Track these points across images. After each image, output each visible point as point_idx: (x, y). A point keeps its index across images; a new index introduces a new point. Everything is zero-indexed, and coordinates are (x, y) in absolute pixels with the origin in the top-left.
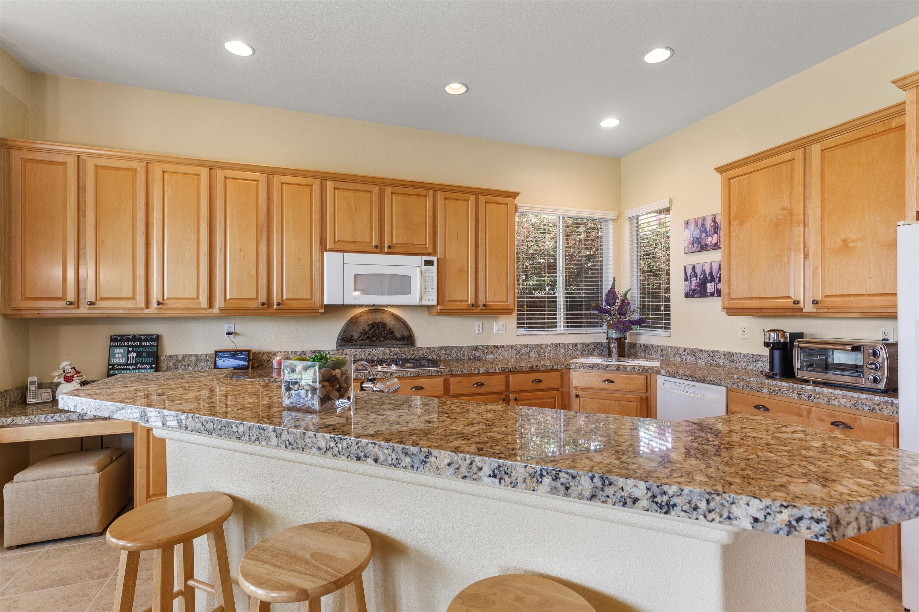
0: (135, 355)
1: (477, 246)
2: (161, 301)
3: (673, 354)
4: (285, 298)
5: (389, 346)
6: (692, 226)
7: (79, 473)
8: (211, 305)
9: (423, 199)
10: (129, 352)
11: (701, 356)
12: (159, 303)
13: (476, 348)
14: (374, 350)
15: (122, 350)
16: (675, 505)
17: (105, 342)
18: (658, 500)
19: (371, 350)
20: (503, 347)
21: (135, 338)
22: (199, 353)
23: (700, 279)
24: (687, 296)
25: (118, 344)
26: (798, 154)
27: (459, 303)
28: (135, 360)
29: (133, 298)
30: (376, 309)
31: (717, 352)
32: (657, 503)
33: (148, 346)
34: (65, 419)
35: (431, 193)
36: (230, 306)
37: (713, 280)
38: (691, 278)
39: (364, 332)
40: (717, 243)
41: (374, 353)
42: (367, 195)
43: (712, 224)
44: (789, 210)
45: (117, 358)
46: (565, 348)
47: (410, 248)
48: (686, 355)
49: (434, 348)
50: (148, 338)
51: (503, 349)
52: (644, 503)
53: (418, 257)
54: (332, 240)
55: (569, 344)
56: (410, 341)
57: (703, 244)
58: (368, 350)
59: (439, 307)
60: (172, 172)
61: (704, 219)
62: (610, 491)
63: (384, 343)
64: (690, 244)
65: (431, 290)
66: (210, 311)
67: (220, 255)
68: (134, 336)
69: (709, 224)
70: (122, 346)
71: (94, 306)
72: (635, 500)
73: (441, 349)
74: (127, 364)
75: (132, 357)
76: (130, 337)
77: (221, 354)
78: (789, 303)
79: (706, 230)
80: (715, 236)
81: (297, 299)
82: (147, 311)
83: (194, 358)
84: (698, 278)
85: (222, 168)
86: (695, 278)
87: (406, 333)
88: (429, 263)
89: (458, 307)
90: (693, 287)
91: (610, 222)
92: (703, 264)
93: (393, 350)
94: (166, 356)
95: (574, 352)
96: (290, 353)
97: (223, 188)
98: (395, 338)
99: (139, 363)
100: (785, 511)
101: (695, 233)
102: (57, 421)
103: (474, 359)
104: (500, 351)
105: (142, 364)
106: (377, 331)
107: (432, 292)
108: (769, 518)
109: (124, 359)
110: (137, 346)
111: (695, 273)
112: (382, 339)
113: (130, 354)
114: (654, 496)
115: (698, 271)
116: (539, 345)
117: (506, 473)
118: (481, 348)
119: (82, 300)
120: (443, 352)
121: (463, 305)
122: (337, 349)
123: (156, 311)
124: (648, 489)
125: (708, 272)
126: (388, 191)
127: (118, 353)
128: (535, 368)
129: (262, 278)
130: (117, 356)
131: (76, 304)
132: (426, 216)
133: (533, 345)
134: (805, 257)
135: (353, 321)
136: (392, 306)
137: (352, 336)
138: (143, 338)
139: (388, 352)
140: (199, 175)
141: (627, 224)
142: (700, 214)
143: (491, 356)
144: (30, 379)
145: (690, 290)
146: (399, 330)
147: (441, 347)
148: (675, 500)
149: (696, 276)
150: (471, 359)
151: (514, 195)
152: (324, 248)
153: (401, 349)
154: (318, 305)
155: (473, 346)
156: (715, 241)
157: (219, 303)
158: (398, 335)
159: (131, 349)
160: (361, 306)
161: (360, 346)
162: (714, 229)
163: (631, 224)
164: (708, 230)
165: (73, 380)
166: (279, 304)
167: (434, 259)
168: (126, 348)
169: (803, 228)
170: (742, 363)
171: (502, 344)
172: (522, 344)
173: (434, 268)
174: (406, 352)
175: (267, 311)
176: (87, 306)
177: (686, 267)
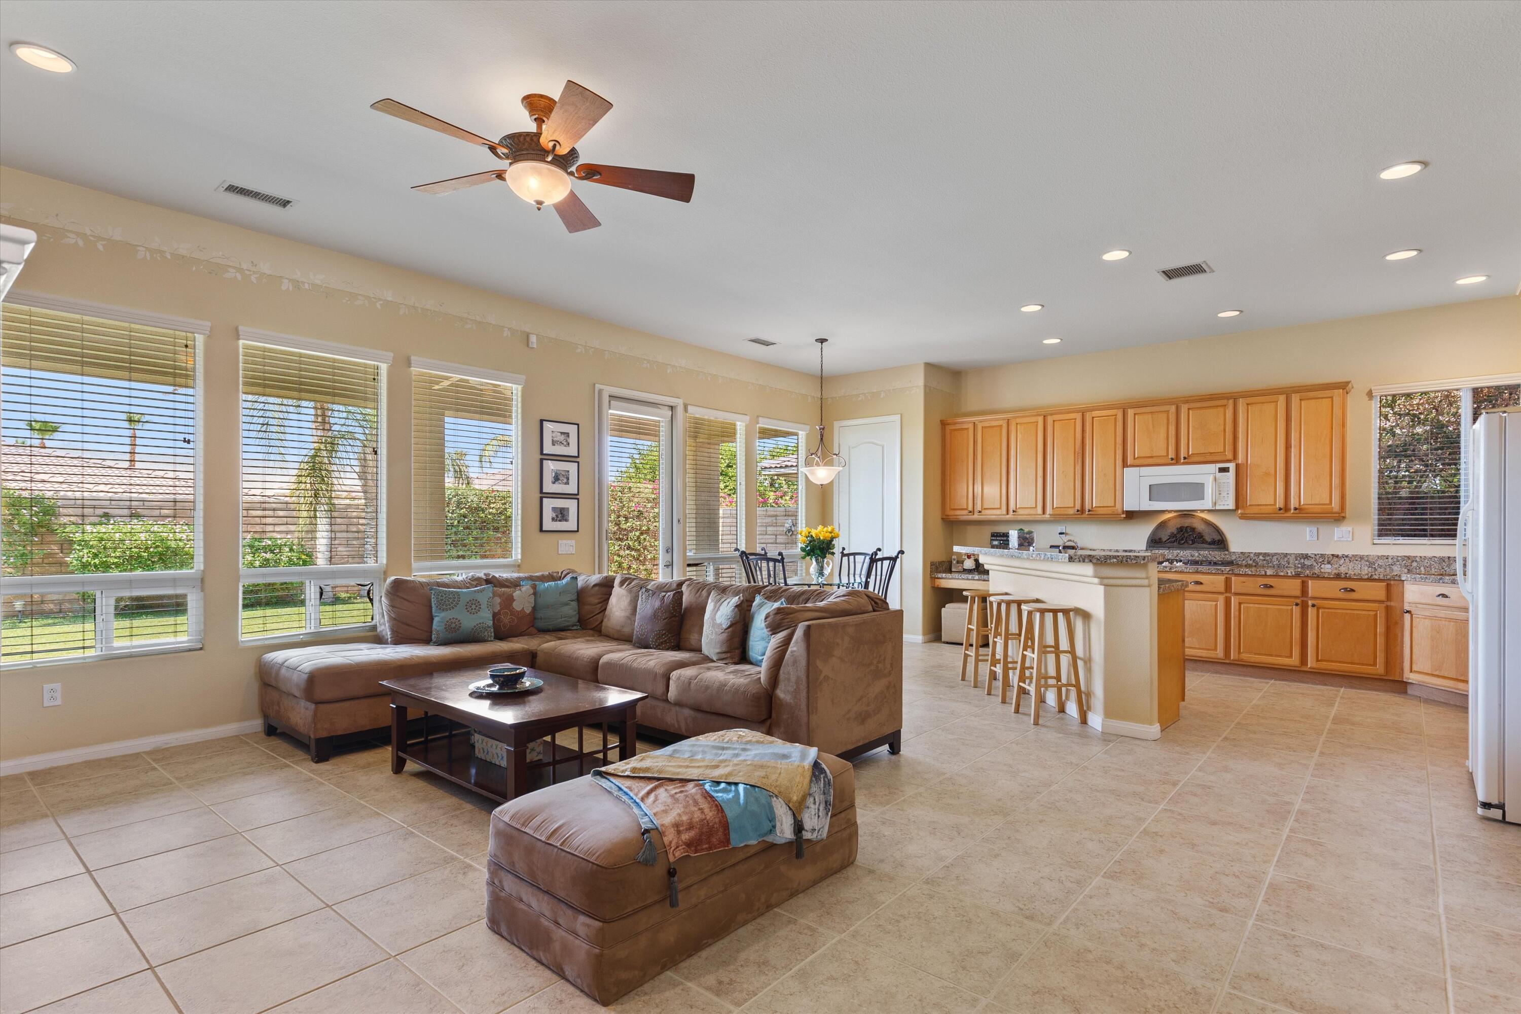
4: (1094, 506)
5: (1198, 549)
8: (1044, 513)
12: (1014, 511)
13: (1306, 557)
14: (1183, 552)
17: (989, 537)
20: (1347, 556)
27: (1264, 507)
29: (1000, 508)
30: (1186, 515)
35: (1230, 401)
36: (1057, 513)
39: (1173, 535)
41: (1182, 555)
42: (1164, 416)
47: (1206, 457)
49: (1250, 553)
51: (1347, 560)
53: (1213, 465)
54: (1132, 457)
56: (1222, 546)
58: (1176, 552)
59: (1239, 511)
63: (1192, 545)
66: (1044, 516)
67: (1050, 476)
70: (997, 540)
71: (981, 515)
73: (1259, 554)
81: (1103, 507)
82: (1008, 516)
85: (1051, 415)
87: (1217, 538)
88: (1224, 470)
89: (1263, 511)
93: (1202, 553)
97: (1052, 431)
98: (1205, 542)
103: (1303, 568)
104: (1342, 561)
106: (1186, 535)
107: (1228, 497)
110: (1005, 541)
112: (1191, 542)
116: (1408, 557)
118: (1313, 556)
119: (975, 510)
120: (1261, 557)
121: (1269, 509)
122: (1147, 550)
123: (1012, 516)
126: (1184, 407)
128: (1343, 576)
129: (1078, 492)
131: (972, 512)
132: (1225, 424)
133: (1398, 556)
135: (1162, 525)
136: (1202, 511)
137: (1160, 539)
139: (1197, 554)
140: (1037, 422)
143: (1329, 566)
144: (953, 557)
150: (1299, 568)
151: (1344, 385)
152: (1125, 465)
153: (1212, 552)
154: (1120, 511)
155: (1302, 554)
157: (1049, 510)
160: (1170, 511)
161: (1170, 547)
166: (1089, 511)
171: (1346, 554)
172: (1380, 554)
173: (1231, 474)
174: (1217, 555)
175: (1082, 516)
176: (977, 514)
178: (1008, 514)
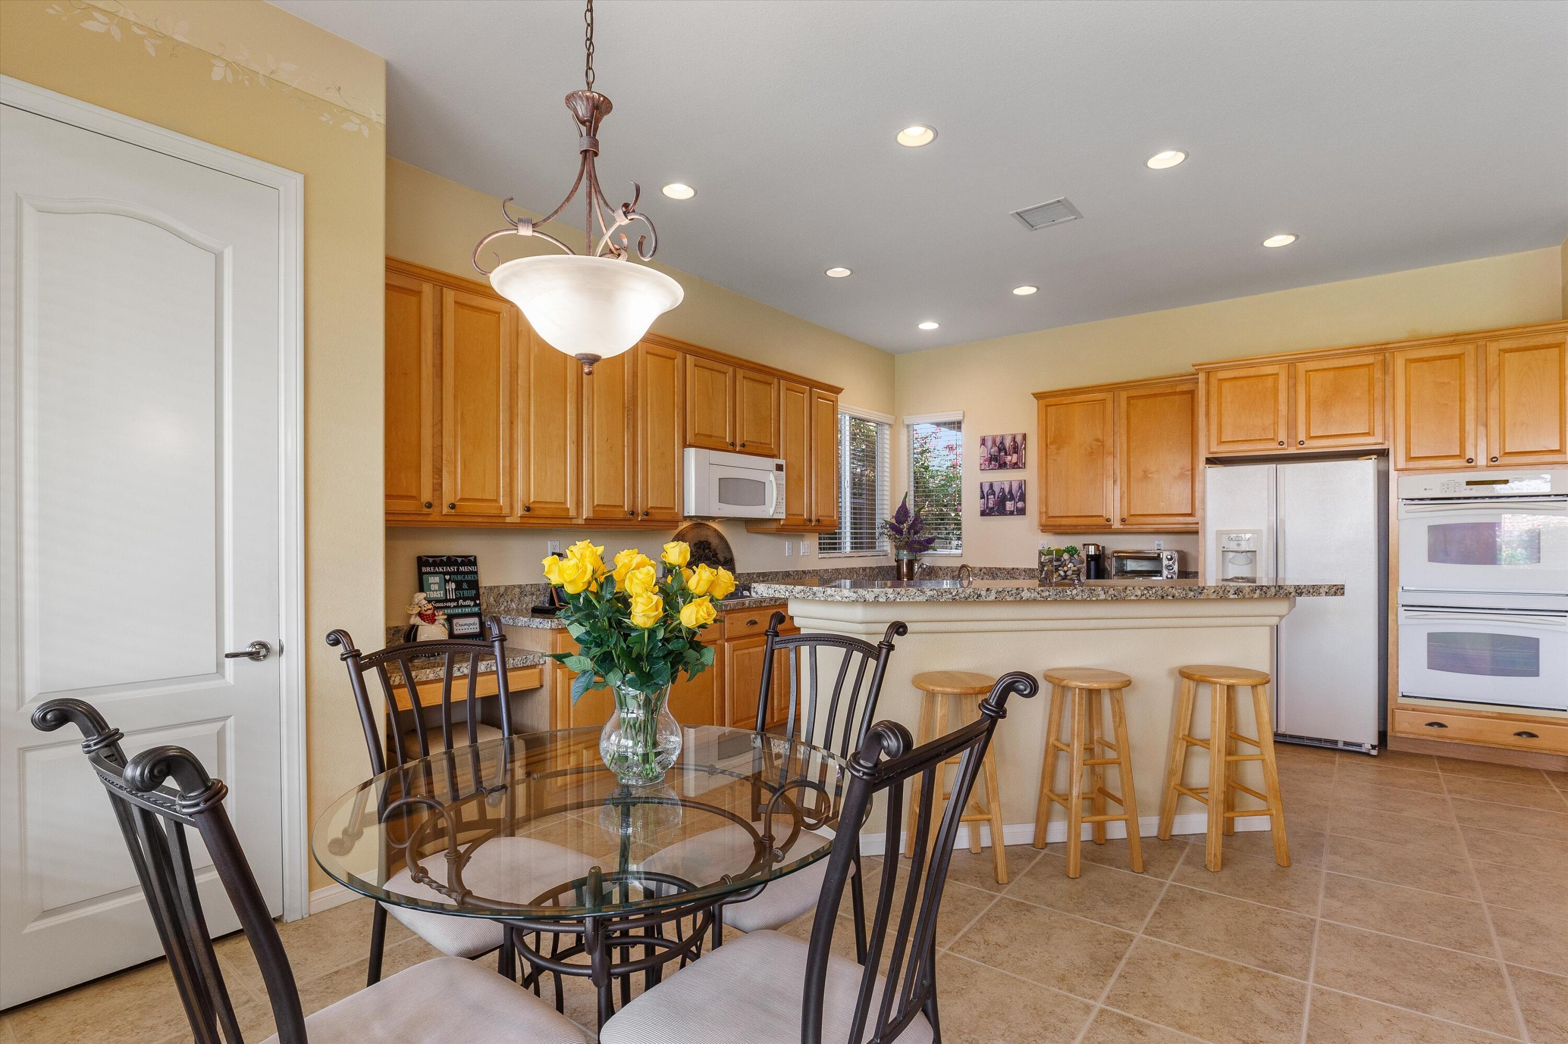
0: (453, 586)
1: (811, 449)
2: (531, 505)
4: (649, 506)
6: (989, 443)
8: (579, 512)
9: (768, 387)
10: (446, 581)
11: (999, 574)
12: (525, 509)
13: (787, 574)
15: (436, 579)
20: (810, 572)
21: (451, 561)
22: (523, 583)
23: (998, 497)
24: (983, 513)
25: (430, 570)
26: (1108, 396)
27: (797, 517)
28: (456, 594)
29: (497, 501)
30: (700, 524)
31: (1017, 569)
33: (467, 573)
35: (776, 380)
37: (1012, 498)
38: (988, 496)
40: (1017, 462)
42: (721, 377)
43: (1012, 444)
44: (1101, 442)
47: (760, 447)
48: (982, 574)
49: (754, 573)
50: (468, 560)
53: (768, 460)
54: (693, 432)
57: (1001, 462)
59: (782, 522)
61: (1003, 437)
64: (987, 461)
65: (782, 501)
66: (576, 521)
67: (587, 444)
68: (449, 558)
69: (1008, 443)
74: (446, 600)
75: (450, 589)
76: (444, 559)
78: (1102, 521)
79: (1005, 449)
80: (1015, 456)
81: (660, 508)
82: (508, 520)
83: (517, 590)
84: (996, 497)
86: (992, 496)
87: (728, 557)
88: (779, 467)
89: (796, 522)
90: (991, 505)
91: (887, 427)
92: (1002, 482)
94: (485, 587)
99: (460, 598)
101: (992, 450)
105: (465, 599)
106: (703, 552)
107: (782, 503)
109: (442, 592)
111: (993, 491)
113: (447, 584)
115: (997, 489)
119: (442, 502)
121: (801, 523)
125: (1007, 490)
126: (740, 373)
127: (434, 584)
129: (627, 479)
130: (432, 587)
131: (432, 507)
132: (770, 409)
134: (1114, 482)
138: (459, 560)
142: (998, 431)
145: (987, 507)
146: (722, 551)
147: (760, 573)
149: (994, 495)
151: (837, 390)
152: (685, 442)
156: (1014, 460)
157: (585, 511)
158: (721, 557)
159: (447, 577)
162: (1014, 448)
164: (1007, 449)
166: (644, 514)
167: (782, 462)
168: (442, 576)
169: (1113, 459)
173: (783, 474)
175: (633, 523)
176: (446, 510)
177: (981, 484)
178: (509, 514)
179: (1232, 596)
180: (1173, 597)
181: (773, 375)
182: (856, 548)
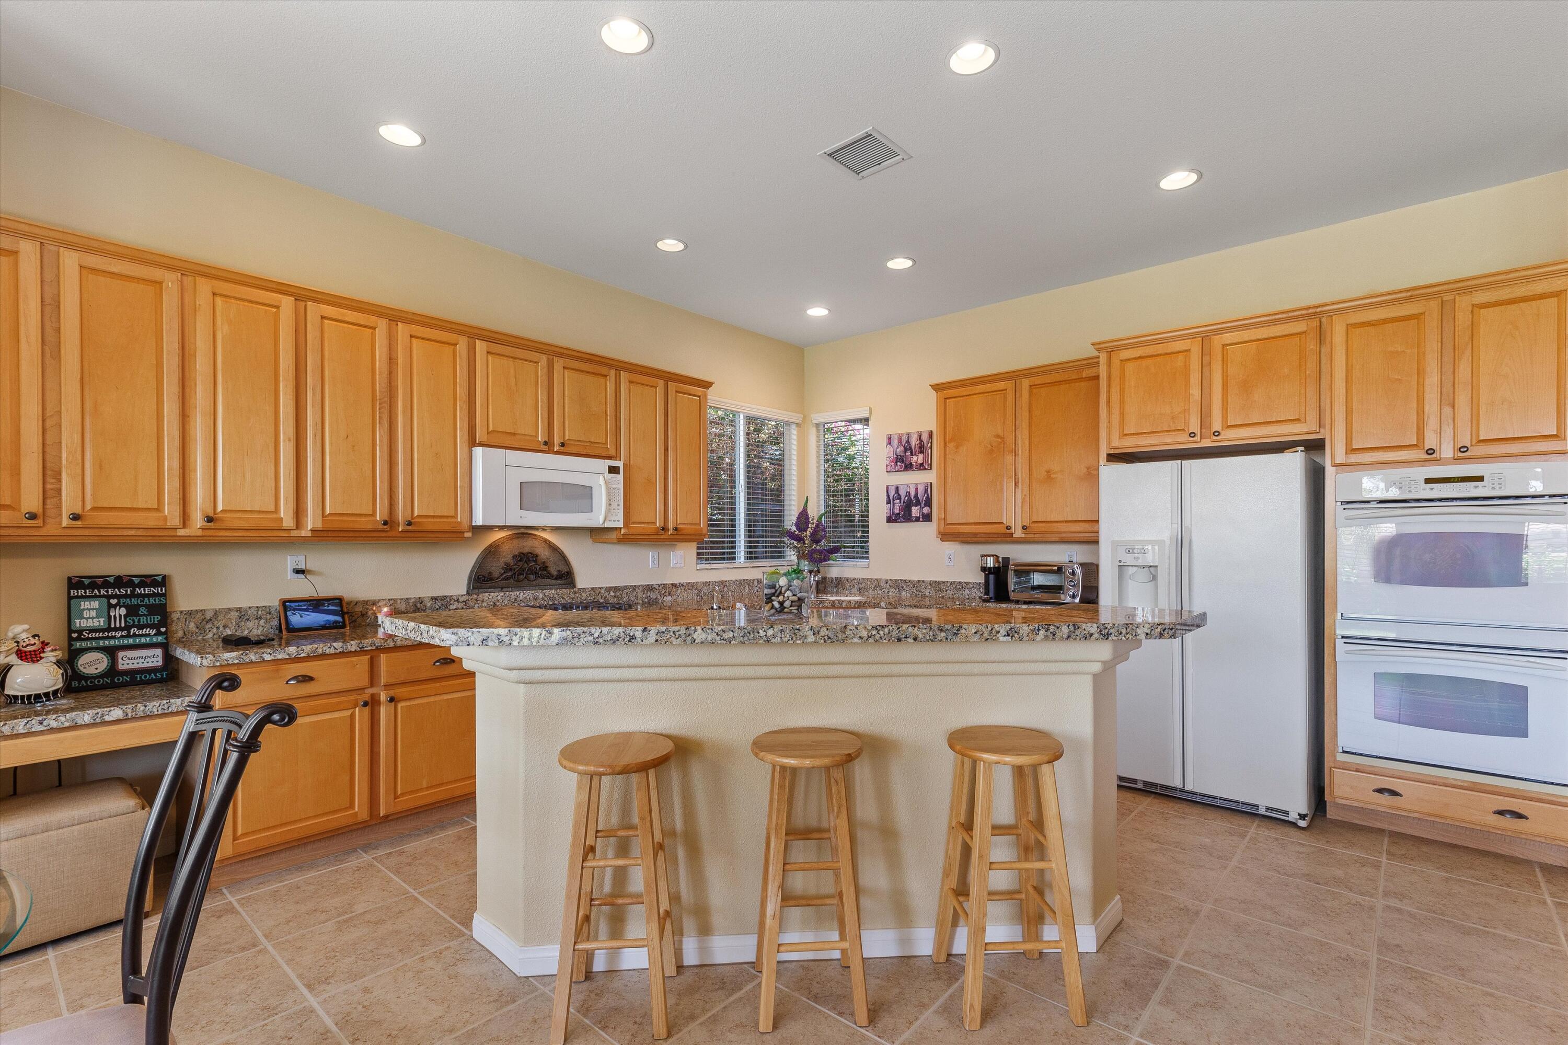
0: (123, 611)
1: (666, 449)
2: (211, 514)
3: (873, 587)
4: (416, 514)
5: (541, 587)
6: (895, 442)
7: (106, 814)
8: (299, 525)
9: (602, 380)
10: (110, 606)
11: (905, 587)
13: (650, 588)
14: (522, 594)
15: (95, 604)
16: (1111, 634)
17: (56, 590)
18: (1103, 632)
19: (518, 593)
20: (683, 585)
21: (120, 581)
22: (244, 605)
23: (904, 502)
24: (889, 520)
25: (85, 593)
26: (1010, 385)
27: (646, 526)
28: (126, 621)
29: (159, 509)
30: (523, 534)
31: (923, 581)
32: (1102, 634)
33: (148, 596)
34: (67, 724)
35: (613, 372)
36: (329, 526)
37: (918, 503)
38: (894, 500)
39: (507, 568)
40: (923, 463)
41: (521, 598)
42: (530, 367)
43: (918, 442)
44: (1001, 438)
45: (87, 619)
46: (749, 585)
47: (587, 447)
48: (888, 587)
49: (600, 588)
50: (150, 580)
51: (682, 588)
52: (1096, 635)
53: (600, 461)
54: (485, 430)
55: (754, 579)
56: (570, 580)
57: (907, 463)
58: (513, 594)
59: (625, 531)
60: (230, 297)
61: (909, 435)
62: (1078, 632)
63: (534, 583)
64: (893, 462)
65: (617, 507)
66: (296, 533)
67: (315, 442)
68: (119, 578)
69: (914, 442)
70: (96, 596)
71: (80, 523)
72: (1091, 635)
73: (609, 589)
74: (109, 629)
75: (117, 616)
76: (111, 580)
77: (293, 605)
78: (1000, 529)
79: (911, 448)
80: (921, 456)
81: (433, 517)
82: (182, 532)
83: (234, 614)
84: (902, 501)
85: (316, 301)
86: (898, 501)
87: (564, 569)
88: (613, 470)
89: (645, 532)
90: (897, 511)
91: (794, 426)
92: (908, 486)
93: (547, 592)
94: (181, 612)
95: (759, 590)
96: (399, 601)
97: (318, 334)
98: (550, 576)
99: (133, 626)
100: (1159, 627)
101: (898, 450)
102: (52, 729)
103: (649, 602)
104: (679, 591)
105: (140, 627)
106: (526, 566)
107: (618, 509)
108: (1153, 632)
109: (102, 620)
110: (126, 596)
111: (899, 495)
112: (532, 577)
113: (112, 610)
114: (1101, 631)
115: (902, 493)
116: (722, 582)
117: (1016, 632)
118: (657, 587)
119: (57, 512)
120: (612, 594)
121: (652, 529)
122: (468, 593)
123: (200, 533)
124: (1098, 627)
125: (913, 494)
126: (558, 364)
127: (89, 610)
129: (381, 482)
130: (86, 614)
131: (40, 518)
132: (606, 404)
133: (716, 582)
134: (1015, 485)
135: (491, 552)
136: (543, 529)
137: (490, 573)
138: (137, 580)
139: (541, 596)
140: (277, 307)
141: (813, 431)
142: (904, 430)
143: (669, 598)
145: (893, 513)
146: (555, 564)
147: (610, 587)
148: (1111, 631)
149: (900, 499)
150: (646, 603)
151: (707, 385)
152: (472, 441)
153: (558, 591)
154: (465, 526)
155: (648, 585)
156: (920, 461)
157: (311, 521)
158: (553, 571)
159: (114, 601)
160: (501, 528)
161: (502, 588)
162: (920, 448)
163: (818, 431)
164: (913, 449)
165: (41, 658)
166: (407, 524)
167: (619, 464)
168: (105, 600)
169: (1014, 457)
170: (949, 591)
171: (682, 582)
172: (704, 581)
173: (620, 477)
174: (565, 595)
175: (390, 534)
176: (65, 522)
177: (887, 488)
178: (184, 526)
179: (1002, 639)
180: (915, 639)
181: (611, 366)
182: (751, 558)
